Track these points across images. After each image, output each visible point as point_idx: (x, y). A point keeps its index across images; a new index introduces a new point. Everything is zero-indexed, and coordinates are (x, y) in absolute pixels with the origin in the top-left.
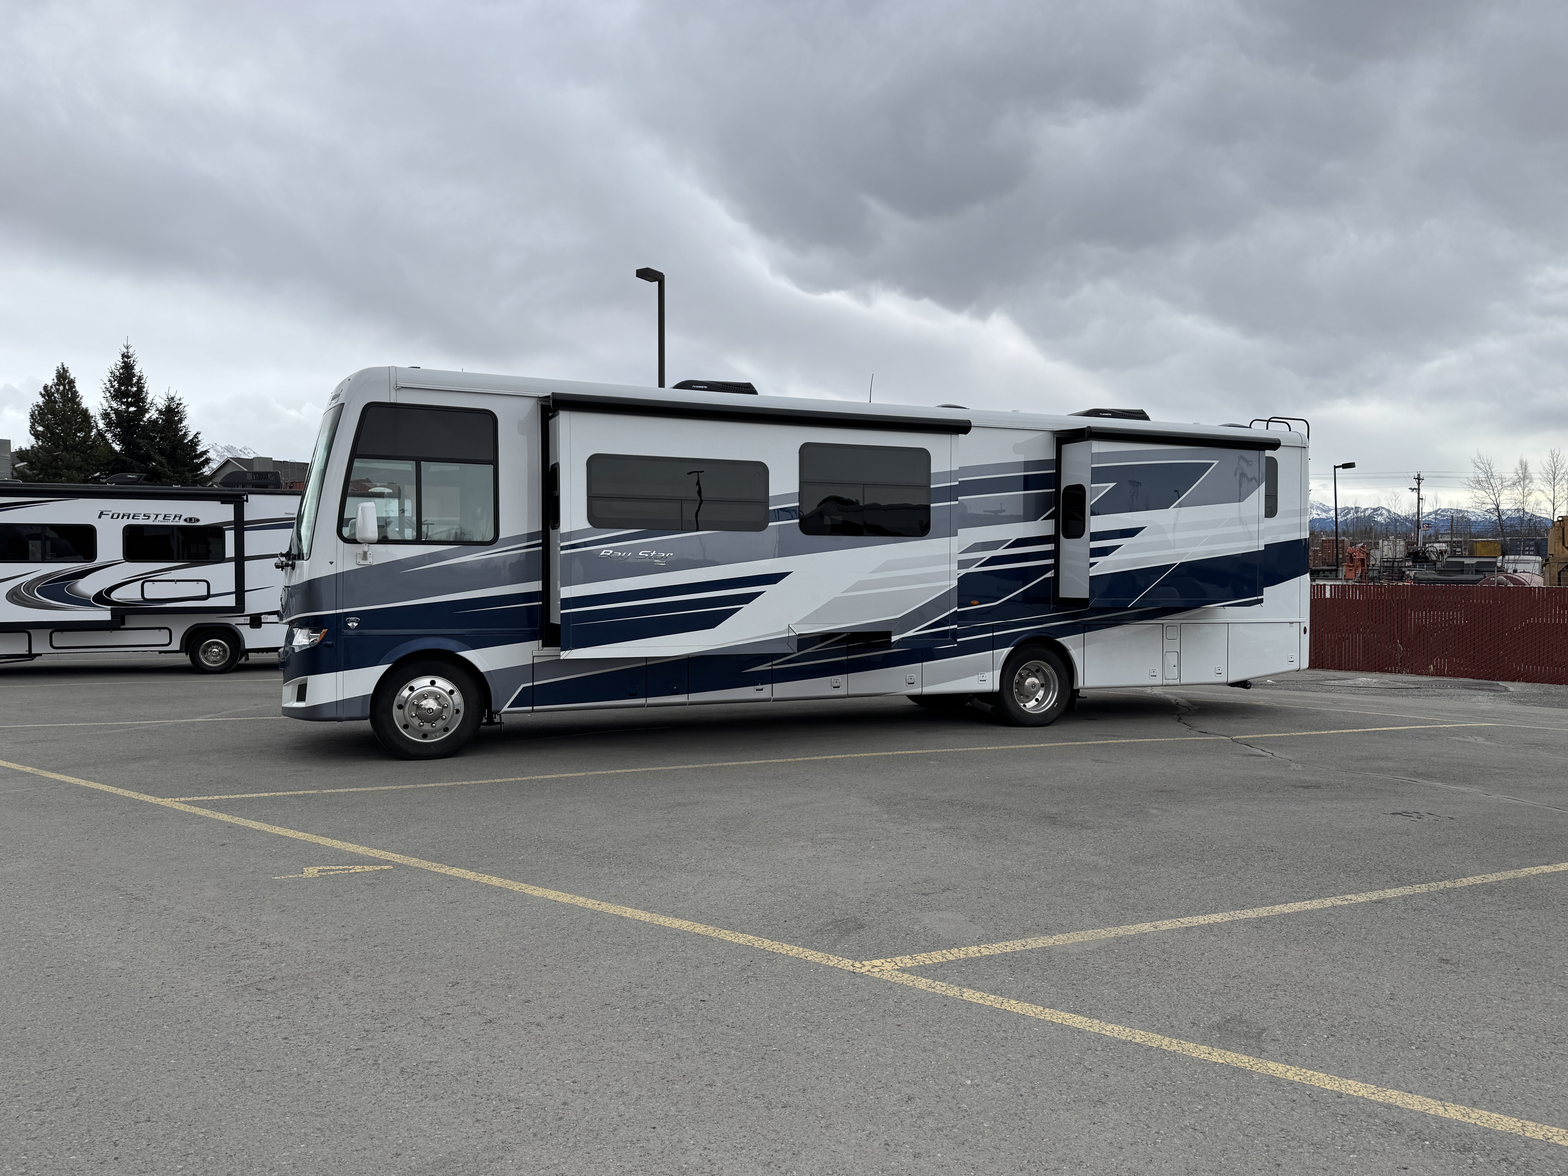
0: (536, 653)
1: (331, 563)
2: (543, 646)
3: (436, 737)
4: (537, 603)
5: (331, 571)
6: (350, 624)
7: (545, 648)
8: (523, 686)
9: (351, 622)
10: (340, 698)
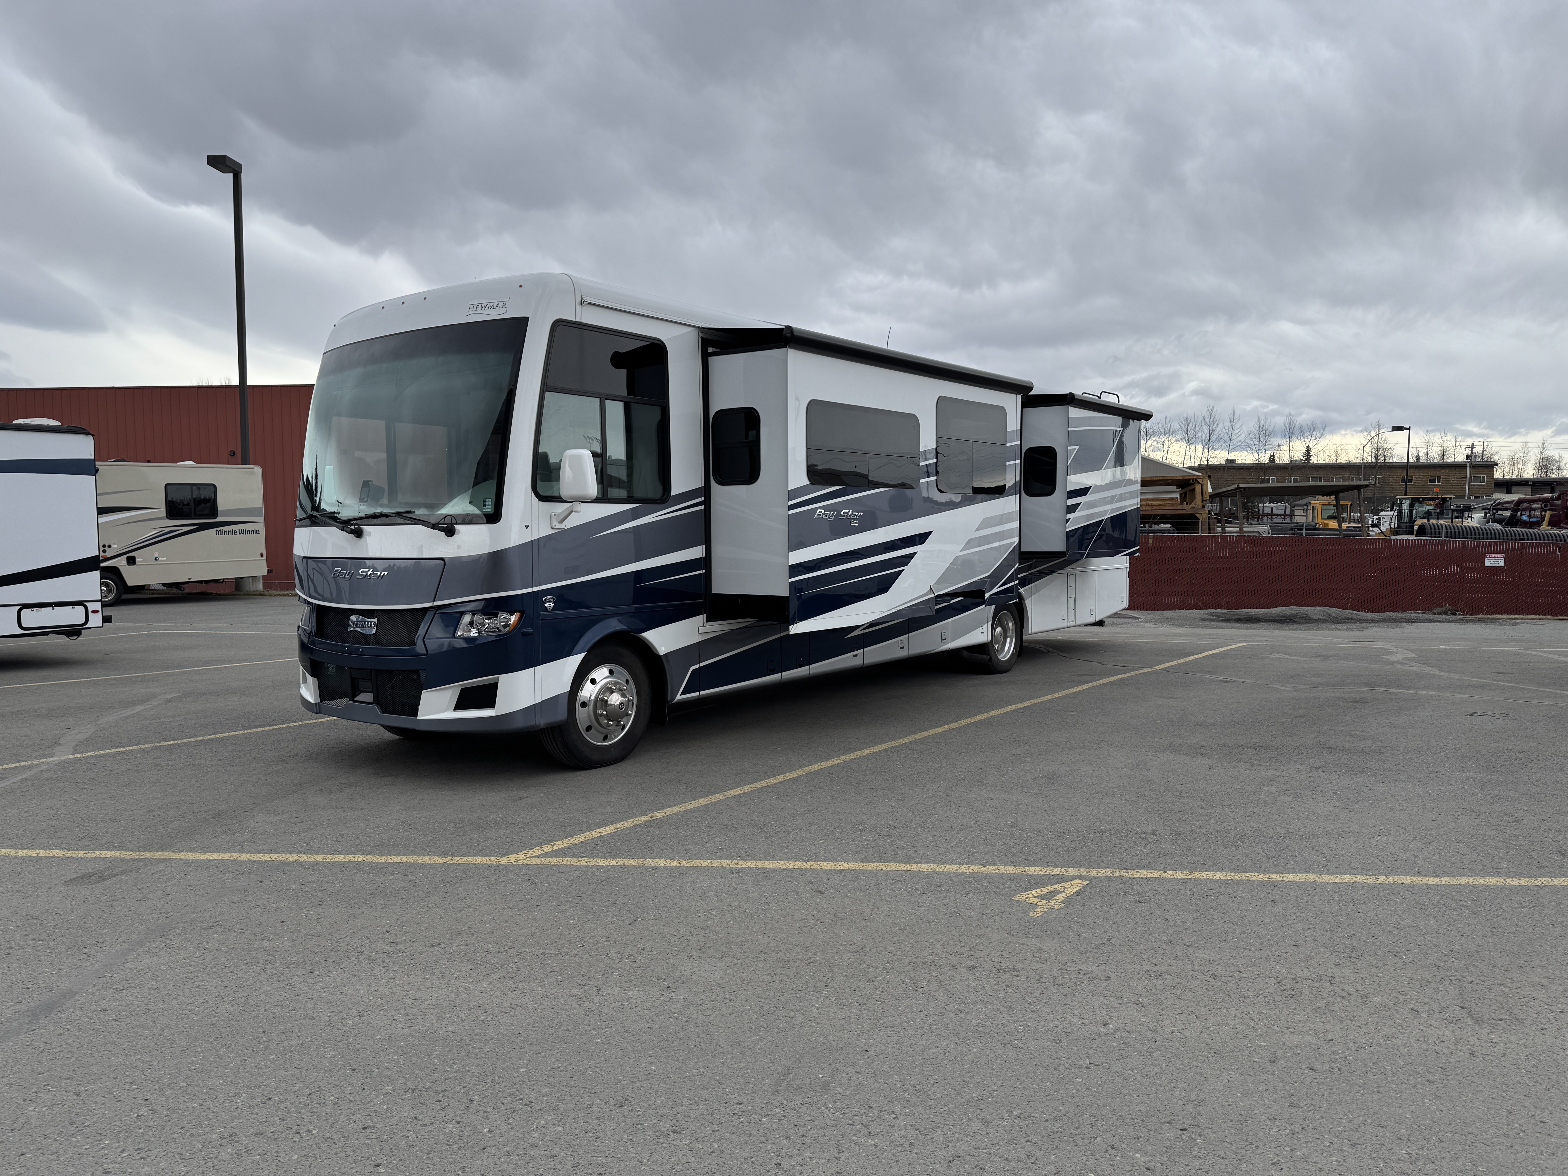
0: (702, 630)
1: (527, 527)
2: (707, 621)
3: (615, 737)
4: (700, 572)
5: (527, 537)
6: (547, 605)
7: (709, 624)
8: (692, 668)
9: (548, 602)
10: (538, 701)
